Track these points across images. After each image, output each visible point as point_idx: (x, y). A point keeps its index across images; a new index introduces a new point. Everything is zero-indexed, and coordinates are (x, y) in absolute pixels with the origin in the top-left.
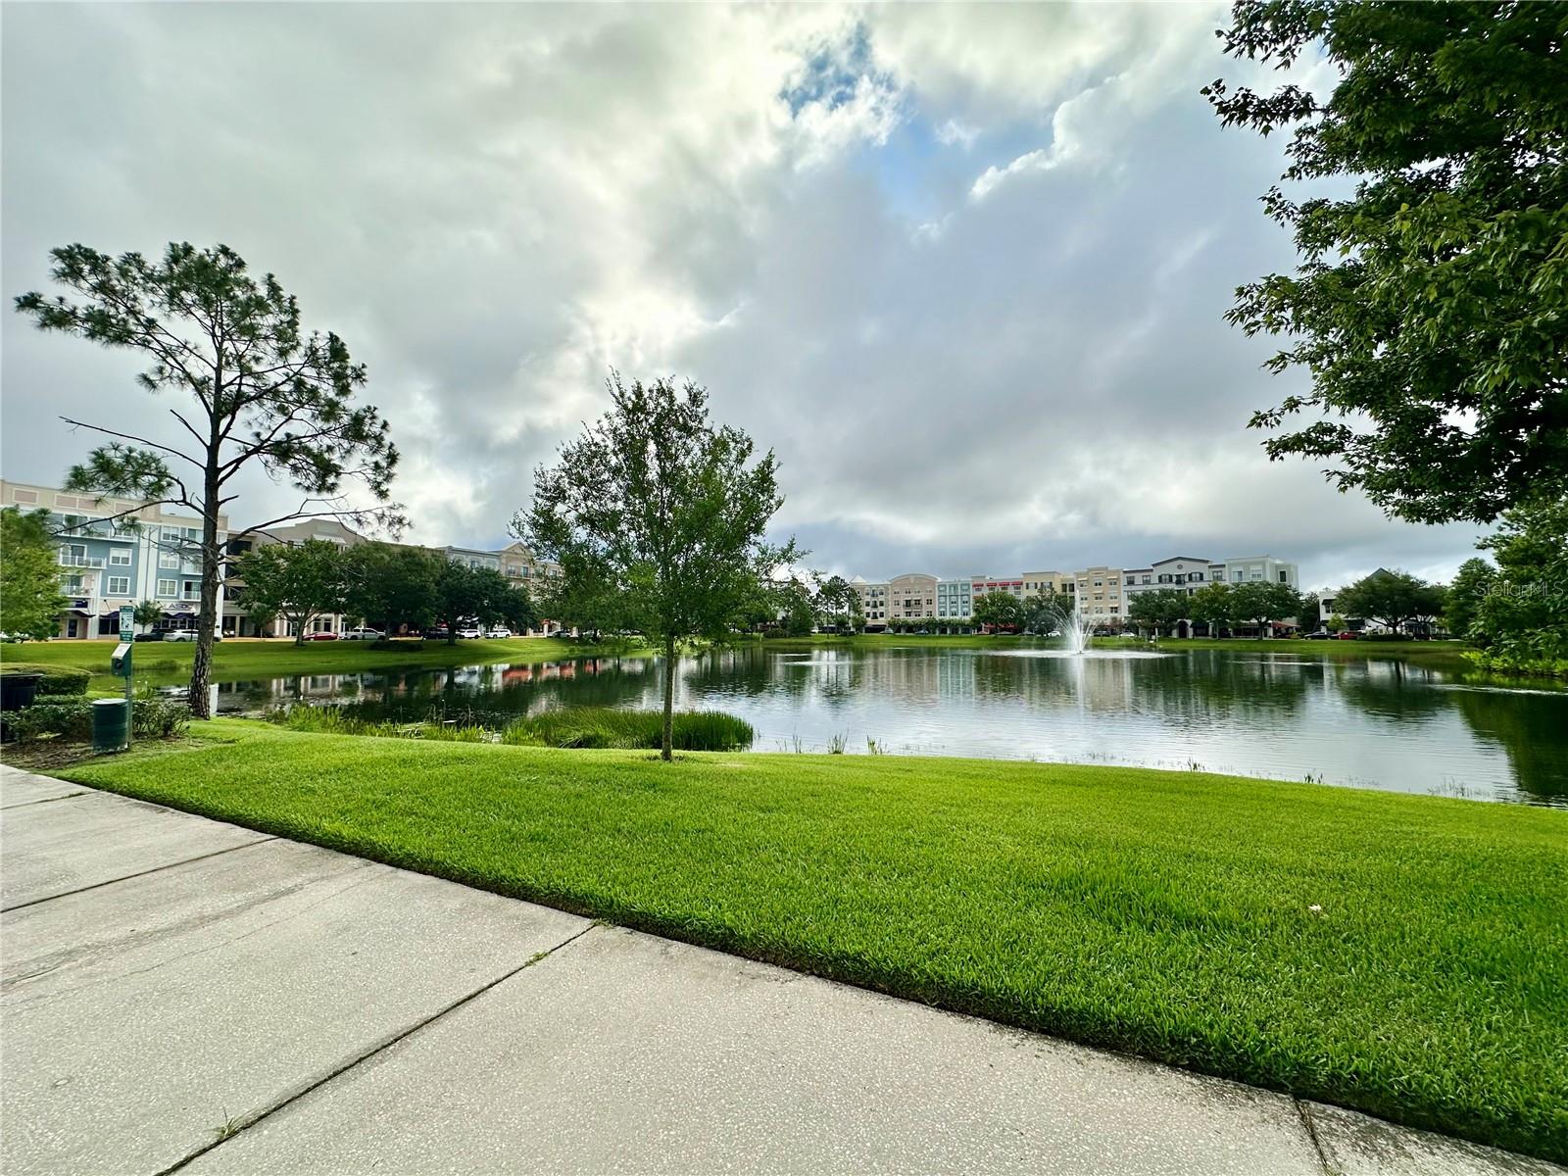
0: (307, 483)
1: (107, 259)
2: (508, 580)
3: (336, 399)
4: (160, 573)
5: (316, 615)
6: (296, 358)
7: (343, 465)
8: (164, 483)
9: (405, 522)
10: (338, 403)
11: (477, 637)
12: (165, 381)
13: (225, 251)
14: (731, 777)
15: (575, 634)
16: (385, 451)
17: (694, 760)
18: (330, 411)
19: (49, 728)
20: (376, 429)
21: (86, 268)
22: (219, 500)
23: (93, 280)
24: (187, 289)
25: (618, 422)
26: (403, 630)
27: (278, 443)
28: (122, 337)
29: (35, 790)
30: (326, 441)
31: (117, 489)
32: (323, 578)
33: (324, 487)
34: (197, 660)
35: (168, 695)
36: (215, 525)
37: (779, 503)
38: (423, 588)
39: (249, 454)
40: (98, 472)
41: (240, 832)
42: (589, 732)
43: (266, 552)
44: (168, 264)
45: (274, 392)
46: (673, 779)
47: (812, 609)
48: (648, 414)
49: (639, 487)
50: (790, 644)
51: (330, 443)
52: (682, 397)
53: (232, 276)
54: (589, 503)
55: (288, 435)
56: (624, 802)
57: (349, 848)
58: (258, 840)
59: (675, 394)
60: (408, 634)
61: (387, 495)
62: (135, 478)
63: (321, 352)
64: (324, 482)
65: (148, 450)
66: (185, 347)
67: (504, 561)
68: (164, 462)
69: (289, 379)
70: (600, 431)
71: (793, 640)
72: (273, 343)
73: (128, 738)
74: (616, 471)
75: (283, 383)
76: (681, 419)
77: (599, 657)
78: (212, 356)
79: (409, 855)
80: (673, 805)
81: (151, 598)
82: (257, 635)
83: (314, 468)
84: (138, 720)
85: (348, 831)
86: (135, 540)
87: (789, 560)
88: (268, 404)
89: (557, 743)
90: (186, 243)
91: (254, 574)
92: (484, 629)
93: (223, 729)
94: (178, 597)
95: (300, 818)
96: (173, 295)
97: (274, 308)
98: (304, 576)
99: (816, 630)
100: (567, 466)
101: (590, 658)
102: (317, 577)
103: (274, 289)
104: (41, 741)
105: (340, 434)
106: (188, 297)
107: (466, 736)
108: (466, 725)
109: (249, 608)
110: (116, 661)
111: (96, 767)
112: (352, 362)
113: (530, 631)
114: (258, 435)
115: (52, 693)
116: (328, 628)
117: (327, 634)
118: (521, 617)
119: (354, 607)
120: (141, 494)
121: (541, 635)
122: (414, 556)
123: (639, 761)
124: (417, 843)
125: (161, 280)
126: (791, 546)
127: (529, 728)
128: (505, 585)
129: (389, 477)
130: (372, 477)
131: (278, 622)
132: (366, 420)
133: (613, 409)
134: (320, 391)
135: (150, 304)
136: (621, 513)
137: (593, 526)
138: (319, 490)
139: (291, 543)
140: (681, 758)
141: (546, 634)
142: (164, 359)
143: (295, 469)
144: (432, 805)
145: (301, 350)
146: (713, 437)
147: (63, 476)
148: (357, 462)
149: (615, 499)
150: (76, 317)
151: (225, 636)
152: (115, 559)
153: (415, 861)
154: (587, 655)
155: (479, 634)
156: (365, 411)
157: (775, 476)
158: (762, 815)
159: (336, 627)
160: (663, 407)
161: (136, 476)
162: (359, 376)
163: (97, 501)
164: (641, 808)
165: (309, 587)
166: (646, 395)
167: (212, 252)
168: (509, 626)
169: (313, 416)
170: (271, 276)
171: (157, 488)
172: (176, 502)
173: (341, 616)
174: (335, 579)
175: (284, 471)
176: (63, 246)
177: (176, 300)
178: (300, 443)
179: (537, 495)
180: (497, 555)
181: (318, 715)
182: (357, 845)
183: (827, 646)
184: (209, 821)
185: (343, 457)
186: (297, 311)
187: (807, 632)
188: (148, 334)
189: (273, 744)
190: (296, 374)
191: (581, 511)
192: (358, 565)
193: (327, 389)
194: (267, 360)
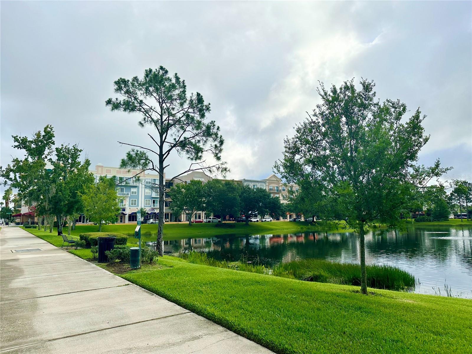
0: (192, 157)
1: (128, 81)
2: (270, 193)
3: (200, 120)
4: (146, 197)
5: (195, 212)
6: (186, 106)
7: (204, 148)
8: (147, 162)
9: (227, 170)
10: (200, 122)
11: (257, 221)
12: (146, 123)
13: (161, 68)
14: (407, 308)
15: (303, 219)
16: (219, 140)
17: (381, 295)
18: (198, 126)
19: (118, 258)
20: (215, 130)
21: (123, 86)
22: (164, 167)
23: (125, 90)
24: (151, 86)
25: (324, 108)
26: (227, 218)
27: (182, 141)
28: (133, 109)
29: (116, 282)
30: (197, 138)
31: (134, 166)
32: (197, 196)
33: (198, 158)
34: (158, 232)
35: (149, 245)
36: (163, 177)
37: (426, 140)
38: (235, 199)
39: (172, 147)
40: (129, 160)
41: (178, 307)
42: (316, 273)
43: (178, 186)
44: (145, 78)
45: (179, 121)
46: (371, 306)
47: (448, 203)
48: (340, 101)
49: (338, 141)
50: (434, 226)
51: (199, 139)
52: (359, 88)
53: (164, 77)
54: (311, 153)
55: (185, 138)
56: (345, 316)
57: (218, 321)
58: (184, 312)
59: (355, 88)
60: (229, 220)
61: (220, 159)
62: (139, 161)
63: (194, 101)
64: (197, 156)
65: (142, 150)
66: (151, 109)
67: (267, 184)
68: (147, 154)
69: (184, 115)
70: (315, 115)
71: (436, 223)
72: (178, 101)
73: (140, 263)
74: (325, 135)
75: (182, 117)
76: (359, 100)
77: (316, 232)
78: (159, 110)
79: (243, 329)
80: (373, 322)
81: (143, 207)
82: (176, 221)
83: (194, 150)
84: (143, 256)
85: (217, 313)
86: (138, 185)
87: (437, 175)
88: (177, 126)
89: (300, 277)
90: (150, 69)
91: (175, 195)
92: (260, 217)
93: (169, 261)
94: (151, 206)
95: (199, 304)
96: (147, 89)
97: (178, 87)
98: (191, 196)
99: (452, 216)
100: (299, 135)
101: (311, 232)
102: (195, 196)
103: (177, 78)
104: (116, 262)
105: (202, 135)
106: (151, 89)
107: (257, 270)
108: (257, 264)
109: (173, 210)
110: (136, 232)
111: (132, 274)
112: (205, 103)
113: (281, 218)
114: (175, 139)
115: (118, 244)
116: (200, 218)
117: (199, 220)
118: (277, 211)
119: (209, 208)
120: (141, 167)
121: (286, 220)
122: (230, 184)
123: (349, 293)
124: (245, 324)
125: (144, 84)
126: (437, 166)
127: (286, 268)
128: (269, 196)
129: (220, 151)
130: (214, 151)
131: (182, 215)
132: (211, 127)
133: (321, 102)
134: (195, 118)
135: (140, 95)
136: (328, 156)
137: (314, 165)
138: (196, 160)
139: (186, 182)
140: (372, 293)
141: (288, 220)
142: (145, 115)
143: (188, 152)
144: (249, 305)
145: (188, 102)
146: (380, 107)
147: (119, 163)
148: (209, 145)
149: (325, 149)
150: (121, 104)
151: (166, 222)
152: (133, 192)
153: (245, 333)
154: (310, 231)
155: (258, 219)
156: (211, 123)
157: (422, 124)
158: (435, 337)
159: (202, 217)
160: (348, 96)
161: (139, 160)
162: (208, 109)
163: (129, 171)
164: (355, 321)
165: (193, 200)
166: (338, 91)
167: (158, 70)
168: (272, 217)
169: (192, 128)
170: (176, 74)
171: (145, 165)
172: (151, 169)
173: (204, 212)
174: (201, 196)
175: (184, 153)
176: (117, 80)
177: (148, 91)
178: (189, 141)
179: (286, 151)
180: (264, 182)
181: (199, 256)
182: (221, 320)
183: (462, 227)
184: (167, 301)
185: (204, 144)
186: (185, 86)
187: (446, 218)
188: (140, 106)
189: (185, 269)
190: (186, 112)
191: (307, 157)
192: (210, 190)
193: (197, 117)
194: (176, 108)
